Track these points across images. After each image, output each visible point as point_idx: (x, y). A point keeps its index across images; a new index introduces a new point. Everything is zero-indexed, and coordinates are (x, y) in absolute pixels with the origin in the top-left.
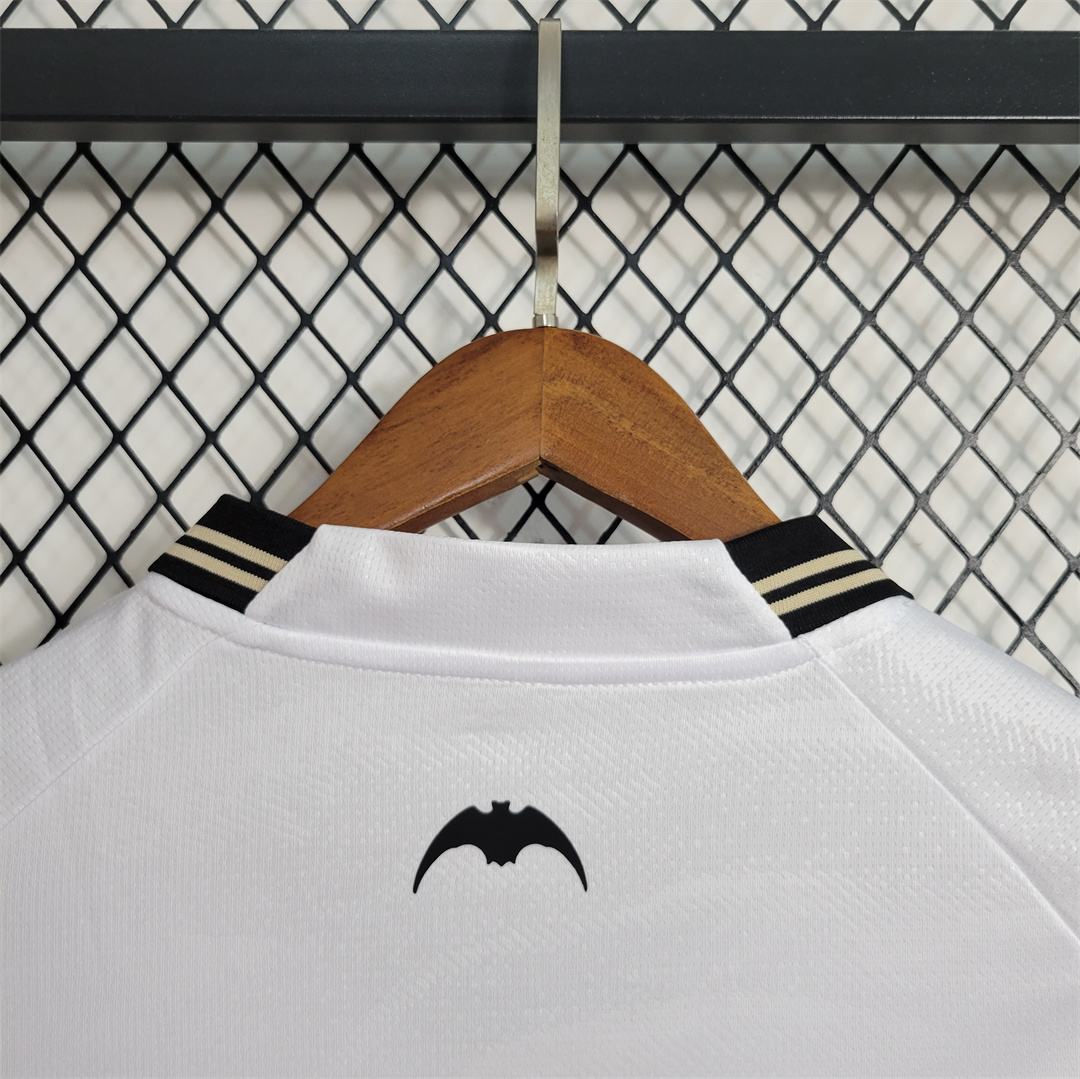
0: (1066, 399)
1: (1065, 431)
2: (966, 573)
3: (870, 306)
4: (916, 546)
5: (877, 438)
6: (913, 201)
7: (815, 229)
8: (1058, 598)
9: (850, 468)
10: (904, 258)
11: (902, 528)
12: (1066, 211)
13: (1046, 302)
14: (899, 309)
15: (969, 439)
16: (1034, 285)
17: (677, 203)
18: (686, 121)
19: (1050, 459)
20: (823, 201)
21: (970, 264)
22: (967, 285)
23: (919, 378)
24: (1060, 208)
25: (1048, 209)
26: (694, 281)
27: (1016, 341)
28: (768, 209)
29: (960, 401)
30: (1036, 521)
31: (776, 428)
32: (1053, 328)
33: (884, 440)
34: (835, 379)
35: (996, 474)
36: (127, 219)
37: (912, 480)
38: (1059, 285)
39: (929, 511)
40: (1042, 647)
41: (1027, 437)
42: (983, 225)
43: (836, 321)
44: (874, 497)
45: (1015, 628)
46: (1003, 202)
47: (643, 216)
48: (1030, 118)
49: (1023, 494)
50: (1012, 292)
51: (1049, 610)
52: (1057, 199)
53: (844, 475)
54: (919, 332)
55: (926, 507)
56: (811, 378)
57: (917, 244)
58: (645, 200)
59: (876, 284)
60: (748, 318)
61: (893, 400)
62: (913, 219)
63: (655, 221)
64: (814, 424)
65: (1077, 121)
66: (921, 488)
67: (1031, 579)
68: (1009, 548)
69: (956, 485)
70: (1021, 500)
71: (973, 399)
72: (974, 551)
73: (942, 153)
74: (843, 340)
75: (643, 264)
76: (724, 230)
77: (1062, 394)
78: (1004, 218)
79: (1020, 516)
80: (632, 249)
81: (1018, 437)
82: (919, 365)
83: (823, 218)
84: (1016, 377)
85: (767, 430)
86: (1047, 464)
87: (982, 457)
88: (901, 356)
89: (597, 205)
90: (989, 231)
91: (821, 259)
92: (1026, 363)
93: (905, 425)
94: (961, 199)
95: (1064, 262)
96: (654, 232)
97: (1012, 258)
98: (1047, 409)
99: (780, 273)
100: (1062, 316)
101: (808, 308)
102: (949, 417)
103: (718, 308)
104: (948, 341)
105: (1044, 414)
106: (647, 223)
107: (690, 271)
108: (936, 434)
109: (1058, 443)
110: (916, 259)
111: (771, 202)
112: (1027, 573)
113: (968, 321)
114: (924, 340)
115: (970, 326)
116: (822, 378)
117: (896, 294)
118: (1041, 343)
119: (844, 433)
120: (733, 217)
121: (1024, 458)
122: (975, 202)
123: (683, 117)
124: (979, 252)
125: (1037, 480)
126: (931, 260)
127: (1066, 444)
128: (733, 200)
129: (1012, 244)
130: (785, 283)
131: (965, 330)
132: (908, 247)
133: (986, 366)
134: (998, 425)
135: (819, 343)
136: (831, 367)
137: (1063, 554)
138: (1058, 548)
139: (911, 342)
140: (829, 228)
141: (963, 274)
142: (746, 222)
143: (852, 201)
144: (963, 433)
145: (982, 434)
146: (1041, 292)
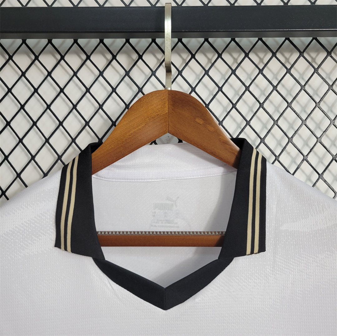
0: (332, 111)
1: (332, 120)
2: (303, 160)
3: (275, 85)
4: (289, 153)
5: (277, 122)
6: (287, 55)
7: (259, 63)
8: (330, 167)
9: (270, 130)
10: (285, 71)
11: (285, 148)
12: (332, 57)
13: (326, 83)
14: (283, 86)
15: (304, 122)
16: (322, 78)
17: (220, 56)
18: (223, 31)
19: (327, 128)
20: (261, 55)
21: (304, 73)
22: (303, 79)
23: (289, 105)
24: (330, 56)
25: (326, 56)
26: (224, 79)
27: (317, 95)
28: (246, 57)
29: (301, 112)
30: (323, 146)
31: (248, 120)
32: (328, 90)
33: (280, 123)
34: (265, 106)
35: (312, 132)
36: (62, 62)
37: (287, 134)
38: (330, 79)
39: (292, 143)
40: (325, 181)
41: (321, 122)
42: (308, 61)
43: (265, 89)
44: (277, 140)
45: (317, 176)
46: (313, 55)
47: (209, 60)
48: (321, 29)
49: (320, 138)
50: (316, 80)
51: (327, 171)
52: (329, 53)
53: (268, 133)
54: (289, 92)
55: (292, 142)
56: (258, 105)
57: (289, 67)
58: (210, 55)
59: (277, 79)
60: (240, 89)
61: (282, 112)
62: (287, 60)
63: (213, 61)
64: (259, 119)
65: (336, 30)
66: (290, 136)
67: (322, 163)
68: (315, 154)
69: (300, 136)
70: (319, 139)
71: (305, 111)
72: (305, 154)
73: (295, 40)
74: (267, 95)
75: (210, 73)
76: (233, 64)
77: (331, 109)
78: (314, 60)
79: (319, 144)
80: (207, 69)
81: (318, 122)
82: (289, 101)
83: (261, 60)
84: (317, 105)
85: (246, 120)
86: (326, 129)
87: (307, 127)
88: (284, 99)
89: (197, 57)
90: (309, 63)
91: (261, 71)
92: (320, 100)
93: (285, 119)
94: (301, 54)
95: (331, 72)
96: (213, 64)
97: (316, 71)
98: (326, 113)
99: (249, 76)
100: (331, 87)
101: (257, 86)
102: (298, 116)
103: (231, 86)
104: (298, 94)
105: (326, 115)
106: (211, 62)
107: (223, 76)
108: (294, 122)
109: (330, 123)
110: (288, 71)
111: (247, 55)
112: (321, 161)
113: (303, 89)
114: (291, 95)
115: (304, 90)
116: (261, 105)
117: (282, 81)
118: (324, 95)
119: (268, 121)
120: (235, 60)
121: (320, 128)
122: (305, 55)
123: (222, 31)
124: (307, 69)
125: (324, 134)
126: (292, 71)
127: (332, 123)
128: (235, 55)
129: (316, 67)
130: (250, 79)
131: (303, 91)
132: (286, 68)
133: (309, 102)
134: (312, 119)
135: (260, 95)
136: (264, 102)
137: (331, 155)
138: (330, 153)
139: (287, 95)
140: (263, 63)
141: (302, 76)
142: (239, 61)
143: (270, 55)
144: (302, 121)
145: (308, 121)
146: (325, 80)
